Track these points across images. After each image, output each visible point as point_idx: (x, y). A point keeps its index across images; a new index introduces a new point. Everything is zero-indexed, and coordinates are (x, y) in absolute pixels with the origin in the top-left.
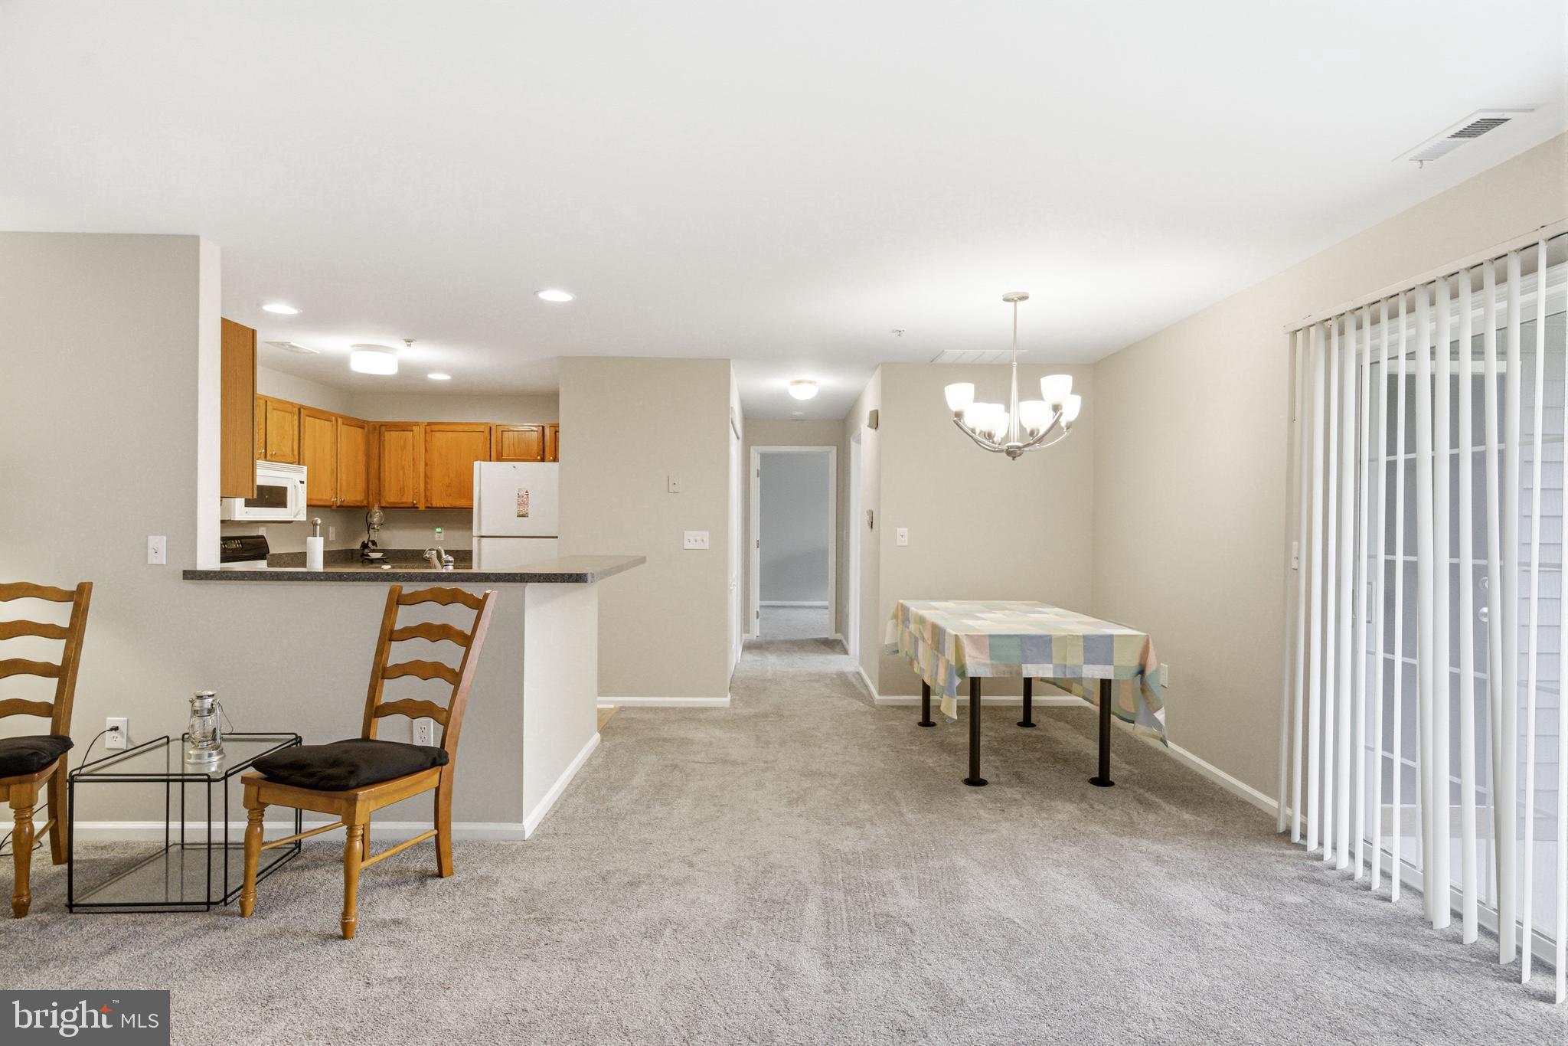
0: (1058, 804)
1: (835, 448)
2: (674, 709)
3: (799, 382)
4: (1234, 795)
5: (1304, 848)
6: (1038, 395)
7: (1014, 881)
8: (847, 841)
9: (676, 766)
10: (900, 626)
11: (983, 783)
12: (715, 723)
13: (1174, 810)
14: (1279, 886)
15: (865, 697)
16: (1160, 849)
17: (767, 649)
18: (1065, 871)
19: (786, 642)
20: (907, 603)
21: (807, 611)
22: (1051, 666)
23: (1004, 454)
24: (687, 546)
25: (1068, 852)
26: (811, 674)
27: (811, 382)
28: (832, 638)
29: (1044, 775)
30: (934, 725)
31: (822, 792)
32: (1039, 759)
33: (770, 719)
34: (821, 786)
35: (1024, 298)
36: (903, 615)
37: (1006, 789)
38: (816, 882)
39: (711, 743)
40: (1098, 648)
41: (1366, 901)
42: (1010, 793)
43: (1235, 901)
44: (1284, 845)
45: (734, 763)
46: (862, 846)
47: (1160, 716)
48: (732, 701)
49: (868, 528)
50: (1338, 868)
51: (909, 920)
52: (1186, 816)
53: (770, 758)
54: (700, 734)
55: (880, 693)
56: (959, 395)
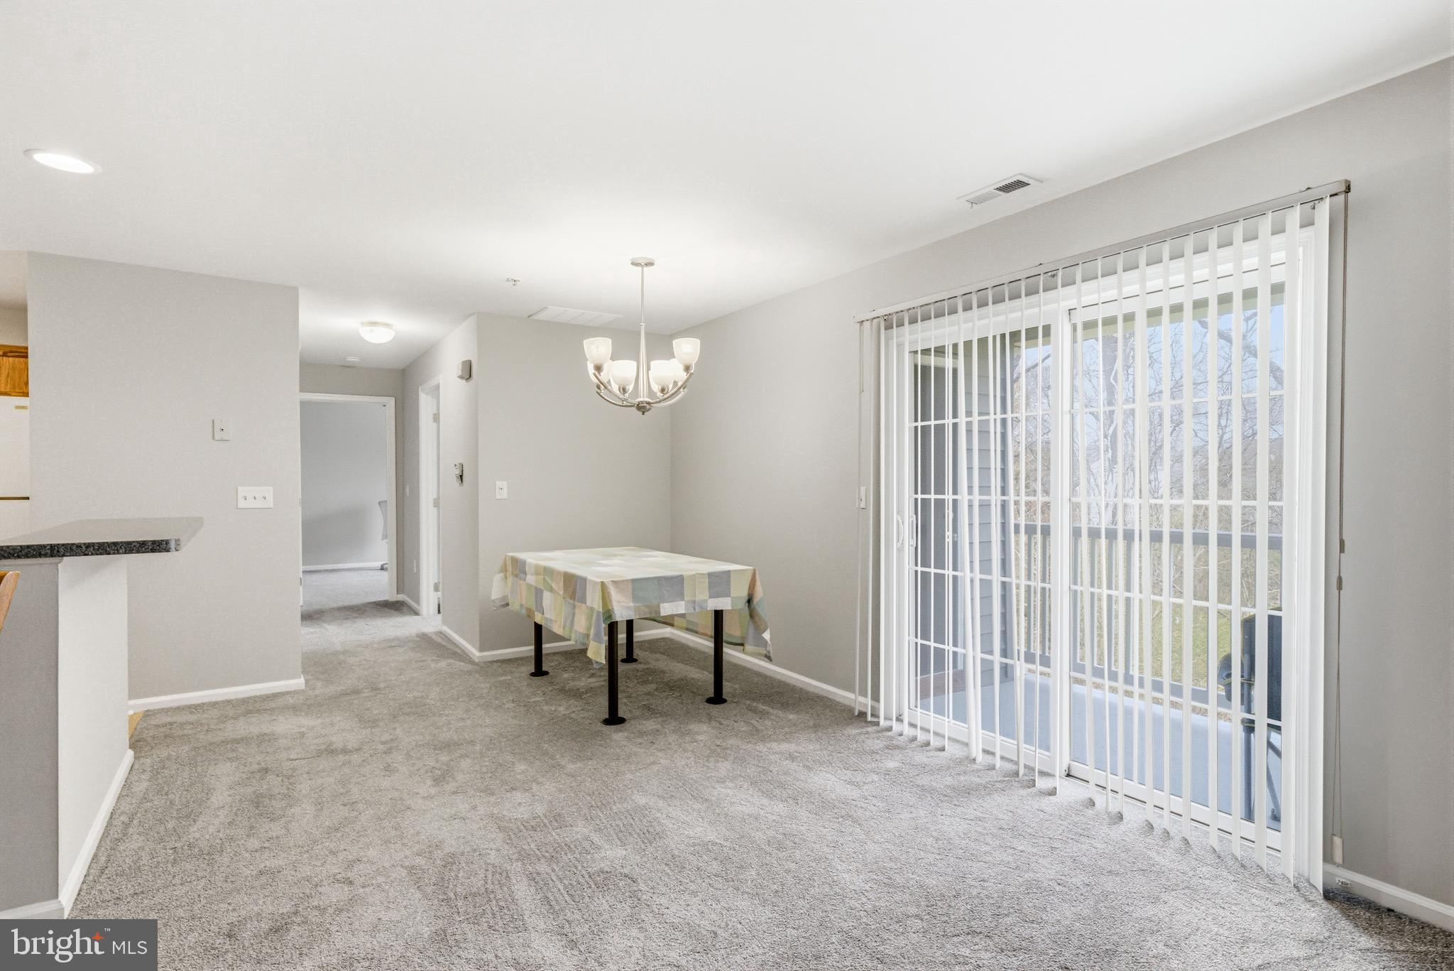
0: (694, 727)
1: (393, 400)
2: (229, 702)
3: (374, 324)
4: (814, 693)
5: (877, 724)
6: (672, 356)
7: (697, 806)
8: (519, 807)
9: (266, 770)
10: (510, 579)
11: (622, 721)
12: (295, 709)
13: (780, 713)
14: (878, 757)
15: (459, 655)
16: (785, 747)
17: (318, 619)
18: (730, 785)
19: (340, 609)
20: (521, 556)
21: (351, 574)
22: (683, 603)
23: (634, 409)
24: (242, 504)
25: (724, 767)
26: (390, 640)
27: (387, 325)
28: (393, 599)
29: (669, 704)
30: (546, 673)
31: (466, 764)
32: (657, 690)
33: (364, 695)
34: (462, 756)
35: (650, 264)
36: (517, 568)
37: (644, 722)
38: (510, 859)
39: (303, 735)
40: (719, 583)
41: (929, 754)
42: (650, 725)
43: (859, 778)
44: (864, 724)
45: (345, 751)
46: (540, 809)
47: (767, 636)
48: (307, 681)
49: (456, 482)
50: (904, 733)
51: (626, 871)
52: (791, 717)
53: (386, 737)
54: (284, 725)
55: (482, 649)
56: (598, 348)
